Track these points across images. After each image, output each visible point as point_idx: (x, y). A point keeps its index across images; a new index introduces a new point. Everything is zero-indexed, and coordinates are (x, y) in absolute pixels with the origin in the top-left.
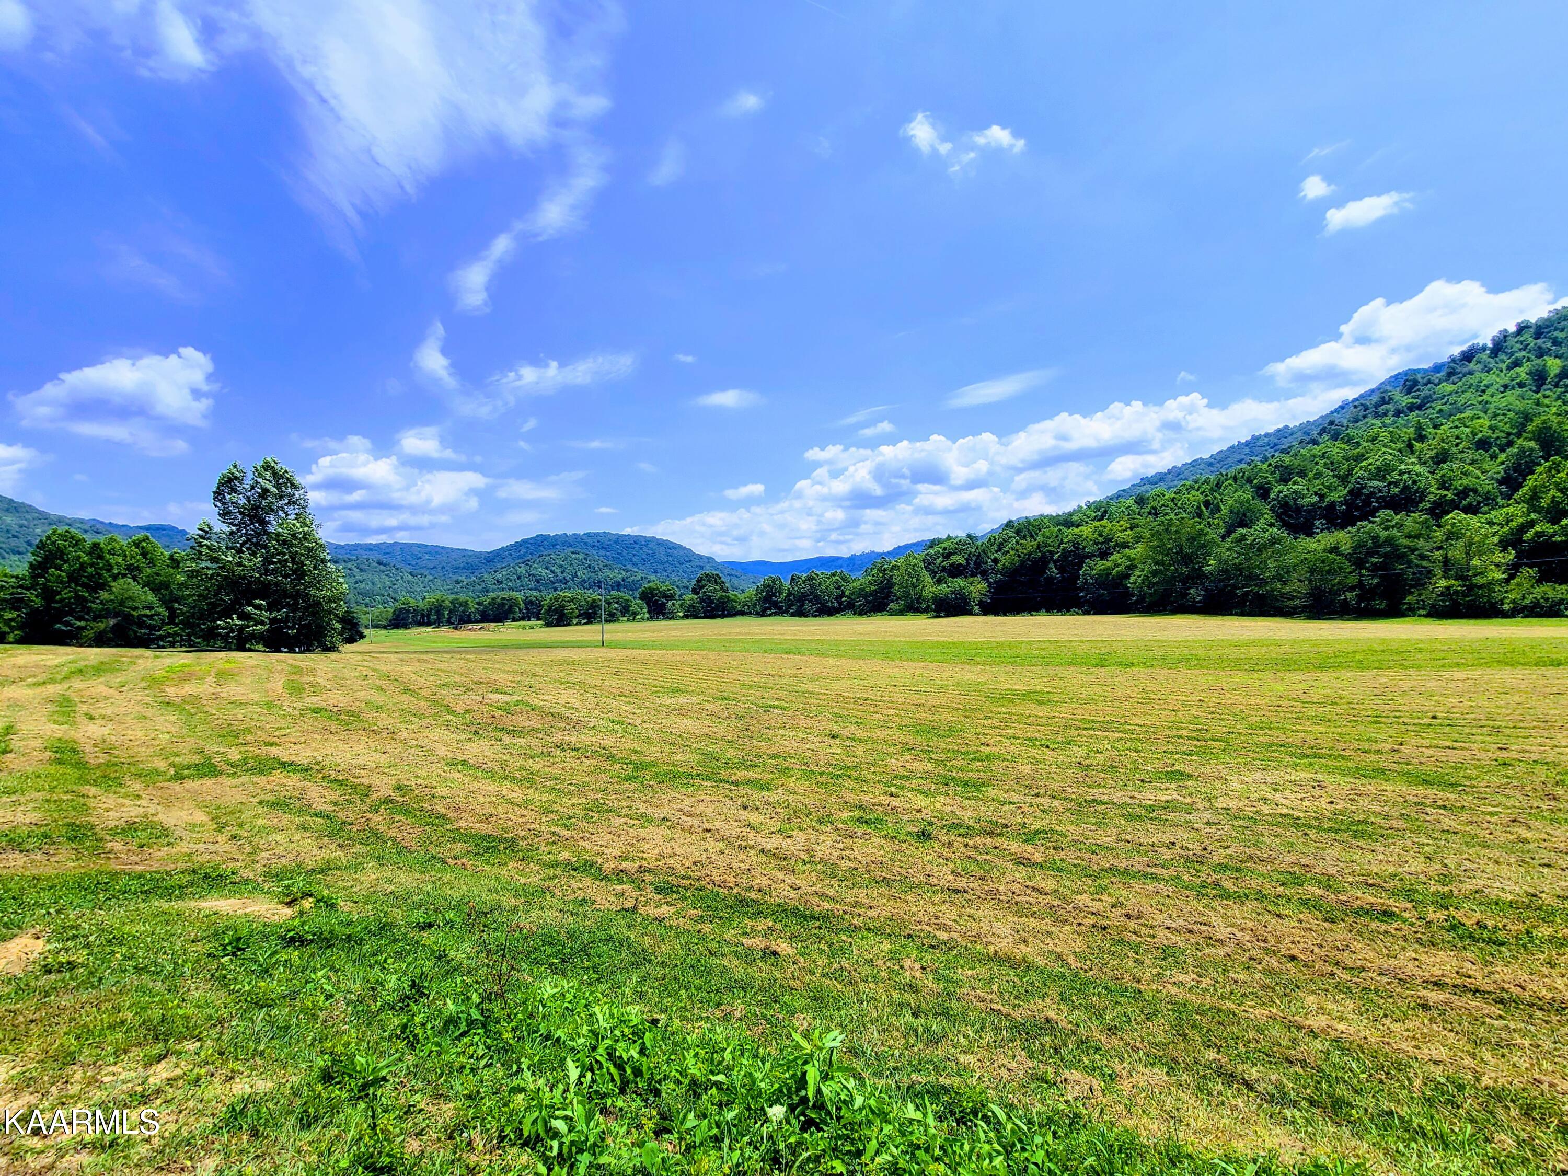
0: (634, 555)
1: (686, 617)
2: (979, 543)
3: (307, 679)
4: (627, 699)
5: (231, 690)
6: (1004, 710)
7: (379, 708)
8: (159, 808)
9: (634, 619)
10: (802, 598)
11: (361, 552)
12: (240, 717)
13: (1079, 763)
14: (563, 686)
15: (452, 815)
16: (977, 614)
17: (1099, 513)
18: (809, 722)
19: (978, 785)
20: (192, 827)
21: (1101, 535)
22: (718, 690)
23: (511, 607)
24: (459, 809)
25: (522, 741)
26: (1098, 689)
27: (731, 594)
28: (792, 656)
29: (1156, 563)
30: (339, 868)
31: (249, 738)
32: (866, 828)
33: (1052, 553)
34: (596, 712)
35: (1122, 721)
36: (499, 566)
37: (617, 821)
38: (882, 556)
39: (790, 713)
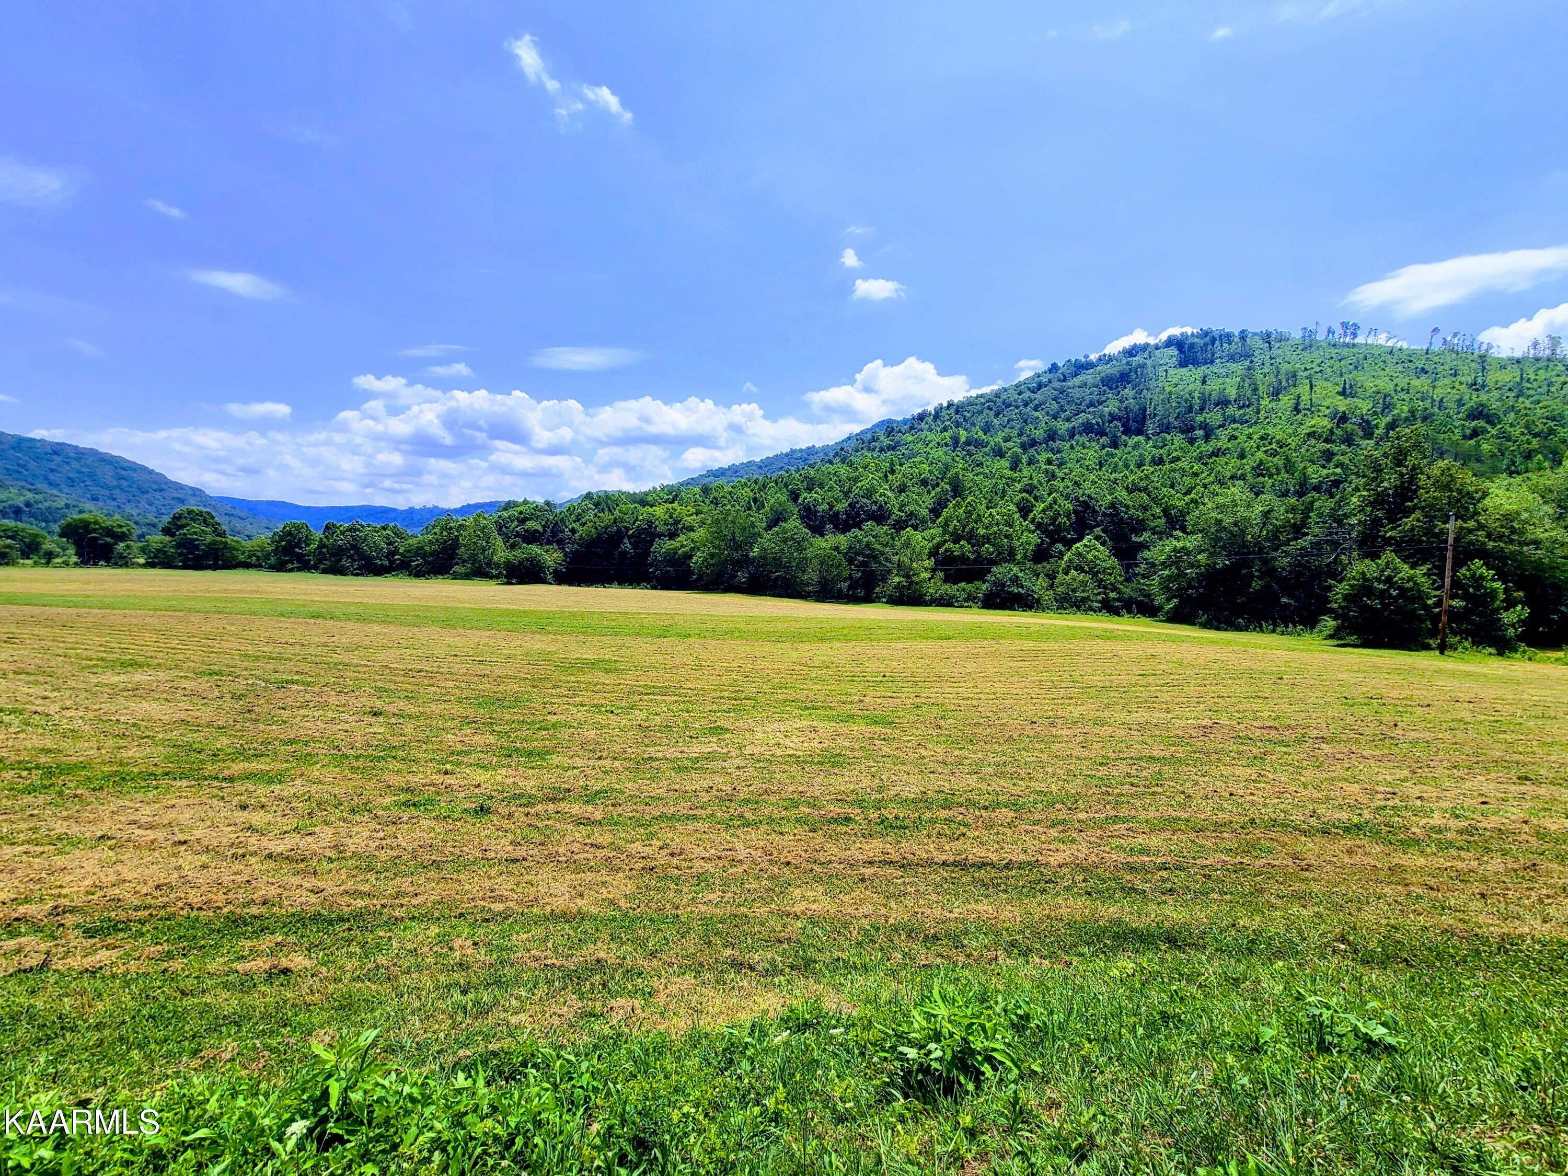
0: (52, 470)
2: (558, 511)
9: (48, 562)
10: (339, 552)
13: (640, 725)
16: (551, 584)
17: (671, 496)
18: (343, 699)
19: (542, 754)
21: (671, 517)
22: (202, 662)
27: (229, 539)
28: (320, 621)
29: (714, 547)
32: (414, 811)
33: (627, 529)
35: (678, 685)
38: (449, 513)
39: (316, 689)
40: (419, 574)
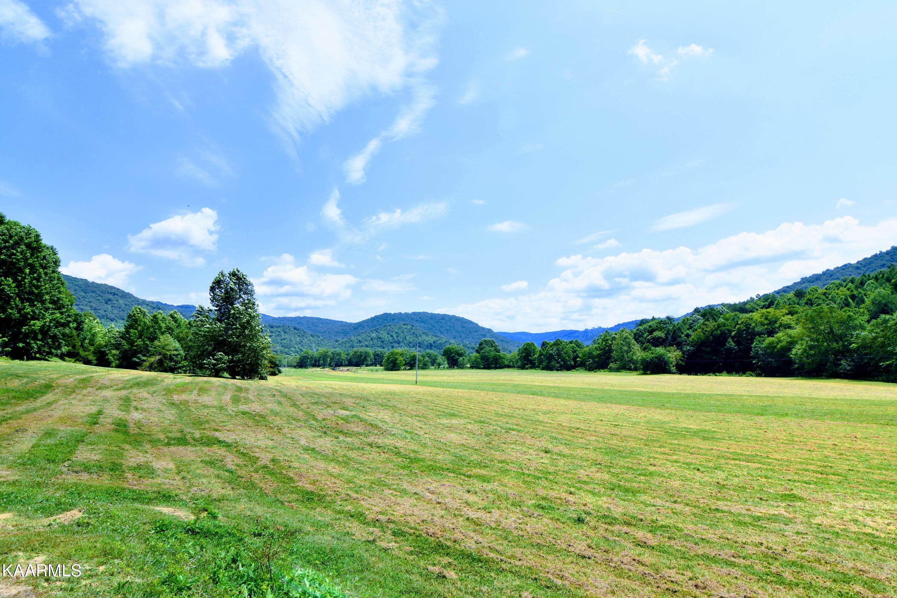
0: (441, 327)
1: (472, 367)
2: (676, 323)
3: (243, 395)
4: (420, 419)
5: (205, 399)
6: (676, 442)
7: (277, 414)
8: (154, 459)
9: (439, 368)
10: (550, 357)
11: (286, 322)
12: (205, 414)
13: (718, 483)
14: (383, 408)
15: (296, 478)
16: (674, 373)
17: (767, 303)
18: (533, 441)
19: (634, 493)
20: (166, 470)
21: (767, 319)
22: (479, 416)
23: (365, 357)
24: (301, 476)
25: (349, 440)
26: (754, 432)
27: (502, 353)
28: (535, 396)
29: (812, 340)
30: (227, 500)
31: (207, 426)
32: (541, 512)
33: (730, 331)
34: (398, 425)
35: (765, 455)
36: (361, 331)
37: (387, 492)
38: (606, 331)
39: (522, 435)
40: (591, 369)
